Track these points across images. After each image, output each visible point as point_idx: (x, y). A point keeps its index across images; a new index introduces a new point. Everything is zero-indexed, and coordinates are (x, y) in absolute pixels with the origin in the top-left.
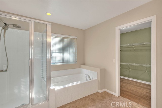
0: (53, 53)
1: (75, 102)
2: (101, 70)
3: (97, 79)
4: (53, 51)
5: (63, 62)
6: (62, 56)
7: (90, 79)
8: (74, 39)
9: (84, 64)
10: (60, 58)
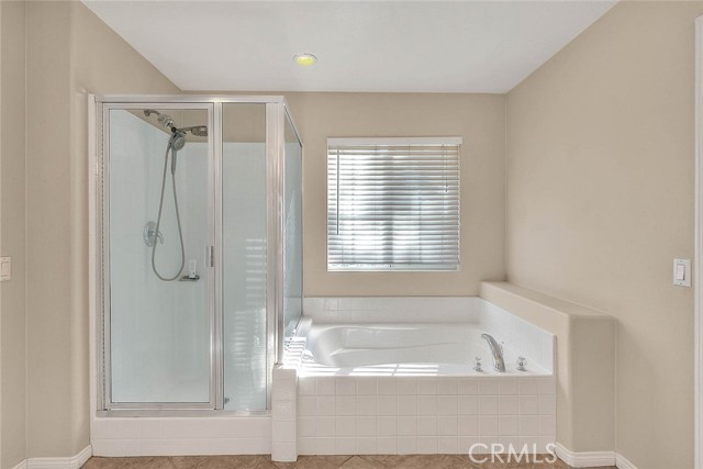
0: (345, 222)
1: (393, 462)
2: (576, 324)
3: (551, 373)
4: (345, 212)
5: (389, 262)
6: (383, 232)
7: (502, 367)
8: (447, 148)
9: (505, 279)
10: (374, 242)
